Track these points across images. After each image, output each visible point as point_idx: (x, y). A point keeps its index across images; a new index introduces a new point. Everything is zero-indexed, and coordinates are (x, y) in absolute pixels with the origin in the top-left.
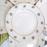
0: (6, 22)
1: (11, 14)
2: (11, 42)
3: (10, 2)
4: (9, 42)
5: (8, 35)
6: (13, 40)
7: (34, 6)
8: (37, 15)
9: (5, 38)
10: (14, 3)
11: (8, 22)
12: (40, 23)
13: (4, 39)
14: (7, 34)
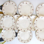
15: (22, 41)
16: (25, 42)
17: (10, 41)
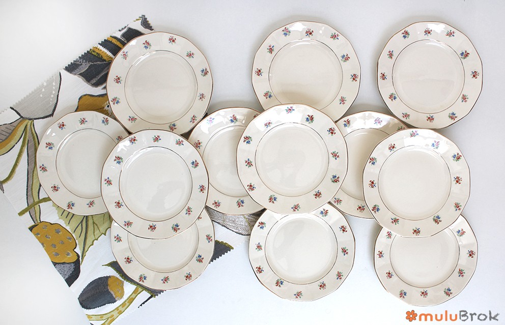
0: (104, 182)
1: (119, 159)
2: (118, 239)
3: (115, 119)
4: (113, 239)
5: (108, 218)
6: (123, 234)
7: (181, 139)
8: (190, 165)
9: (102, 229)
10: (128, 125)
11: (109, 182)
12: (196, 189)
13: (97, 232)
14: (107, 216)
15: (279, 283)
16: (298, 295)
17: (188, 277)
